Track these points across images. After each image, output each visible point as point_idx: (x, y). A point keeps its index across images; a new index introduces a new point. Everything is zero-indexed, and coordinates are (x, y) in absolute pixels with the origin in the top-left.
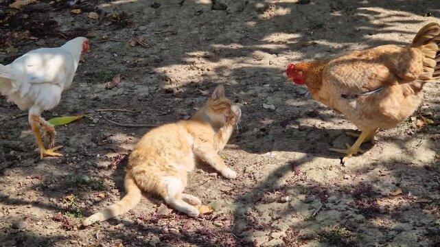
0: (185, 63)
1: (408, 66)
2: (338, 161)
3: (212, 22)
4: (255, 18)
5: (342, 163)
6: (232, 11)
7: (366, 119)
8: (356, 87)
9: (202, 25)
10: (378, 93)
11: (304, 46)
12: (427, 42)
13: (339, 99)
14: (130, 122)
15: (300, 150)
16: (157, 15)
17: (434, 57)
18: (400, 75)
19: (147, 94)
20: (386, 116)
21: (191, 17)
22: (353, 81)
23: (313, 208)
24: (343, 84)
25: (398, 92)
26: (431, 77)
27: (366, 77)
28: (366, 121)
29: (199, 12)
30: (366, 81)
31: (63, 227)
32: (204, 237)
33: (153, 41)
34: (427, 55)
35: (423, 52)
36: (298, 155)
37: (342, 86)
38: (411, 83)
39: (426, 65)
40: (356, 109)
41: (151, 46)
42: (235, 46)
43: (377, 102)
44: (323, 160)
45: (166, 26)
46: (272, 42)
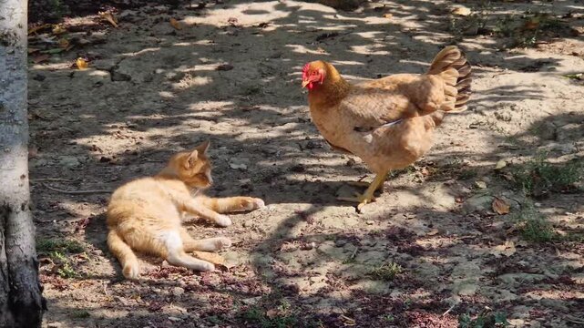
0: (108, 134)
1: (429, 93)
2: (352, 209)
3: (119, 94)
4: (169, 88)
5: (358, 211)
6: (139, 81)
7: (382, 156)
8: (373, 118)
9: (106, 97)
10: (398, 125)
11: (245, 111)
12: (446, 67)
13: (350, 133)
14: (73, 190)
15: (303, 200)
16: (44, 88)
17: (455, 84)
18: (421, 105)
19: (78, 163)
20: (407, 151)
21: (90, 89)
22: (370, 112)
23: (348, 251)
24: (358, 115)
25: (419, 124)
26: (453, 107)
27: (384, 107)
28: (384, 158)
29: (98, 83)
30: (384, 111)
31: (56, 287)
32: (233, 286)
33: (53, 113)
34: (449, 82)
35: (444, 78)
36: (304, 207)
37: (355, 116)
38: (433, 114)
39: (448, 94)
40: (371, 144)
41: (55, 119)
42: (158, 117)
43: (398, 135)
44: (334, 208)
45: (62, 99)
46: (204, 110)
